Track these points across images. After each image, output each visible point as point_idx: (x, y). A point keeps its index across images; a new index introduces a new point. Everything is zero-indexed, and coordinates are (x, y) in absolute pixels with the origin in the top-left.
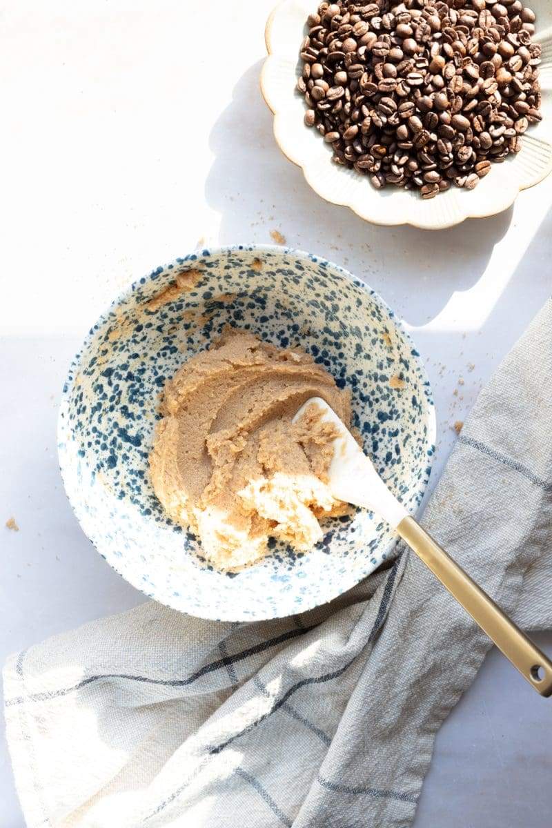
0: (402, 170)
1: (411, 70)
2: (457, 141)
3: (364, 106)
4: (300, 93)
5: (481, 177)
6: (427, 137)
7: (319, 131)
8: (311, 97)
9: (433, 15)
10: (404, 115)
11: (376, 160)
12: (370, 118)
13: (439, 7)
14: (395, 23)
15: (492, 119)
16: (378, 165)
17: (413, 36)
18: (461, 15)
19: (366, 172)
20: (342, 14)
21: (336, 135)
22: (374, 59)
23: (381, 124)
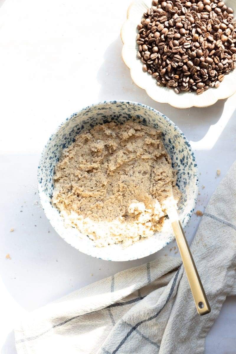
0: (187, 84)
1: (185, 42)
2: (209, 68)
3: (167, 60)
4: (140, 58)
5: (220, 82)
6: (196, 69)
7: (149, 73)
8: (144, 59)
9: (190, 17)
10: (185, 61)
11: (175, 82)
12: (170, 65)
13: (192, 13)
14: (175, 23)
15: (222, 57)
17: (183, 27)
18: (202, 15)
19: (172, 87)
20: (152, 22)
21: (157, 74)
22: (169, 40)
23: (176, 66)
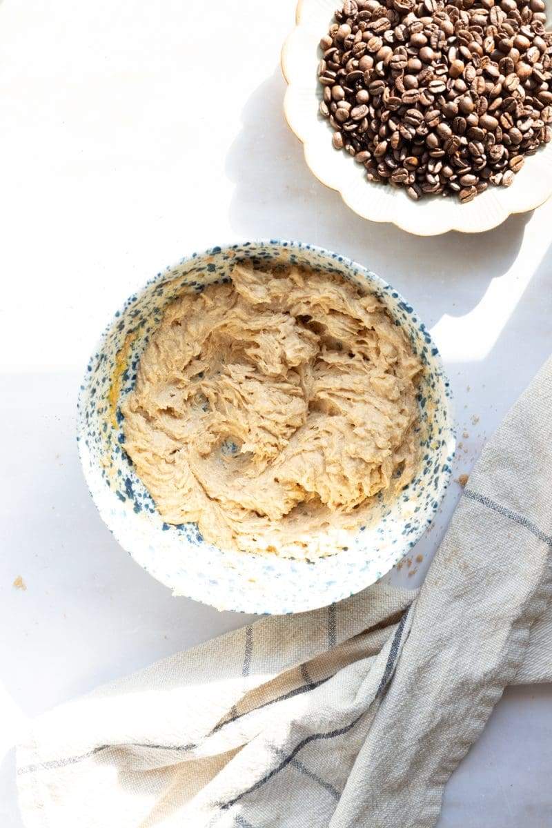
0: (437, 178)
1: (432, 79)
2: (488, 141)
3: (391, 122)
4: (326, 118)
5: (515, 172)
6: (458, 142)
7: (348, 152)
8: (336, 120)
9: (445, 20)
10: (431, 124)
11: (410, 172)
12: (397, 132)
13: (449, 11)
14: (408, 33)
15: (519, 114)
16: (413, 176)
17: (429, 44)
18: (472, 16)
19: (402, 185)
20: (354, 32)
21: (367, 154)
22: (394, 73)
23: (410, 137)
